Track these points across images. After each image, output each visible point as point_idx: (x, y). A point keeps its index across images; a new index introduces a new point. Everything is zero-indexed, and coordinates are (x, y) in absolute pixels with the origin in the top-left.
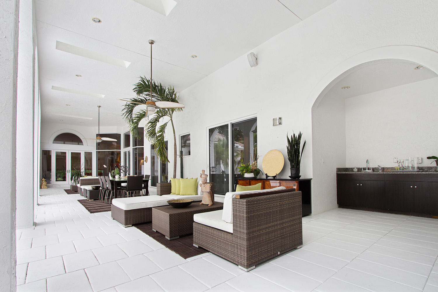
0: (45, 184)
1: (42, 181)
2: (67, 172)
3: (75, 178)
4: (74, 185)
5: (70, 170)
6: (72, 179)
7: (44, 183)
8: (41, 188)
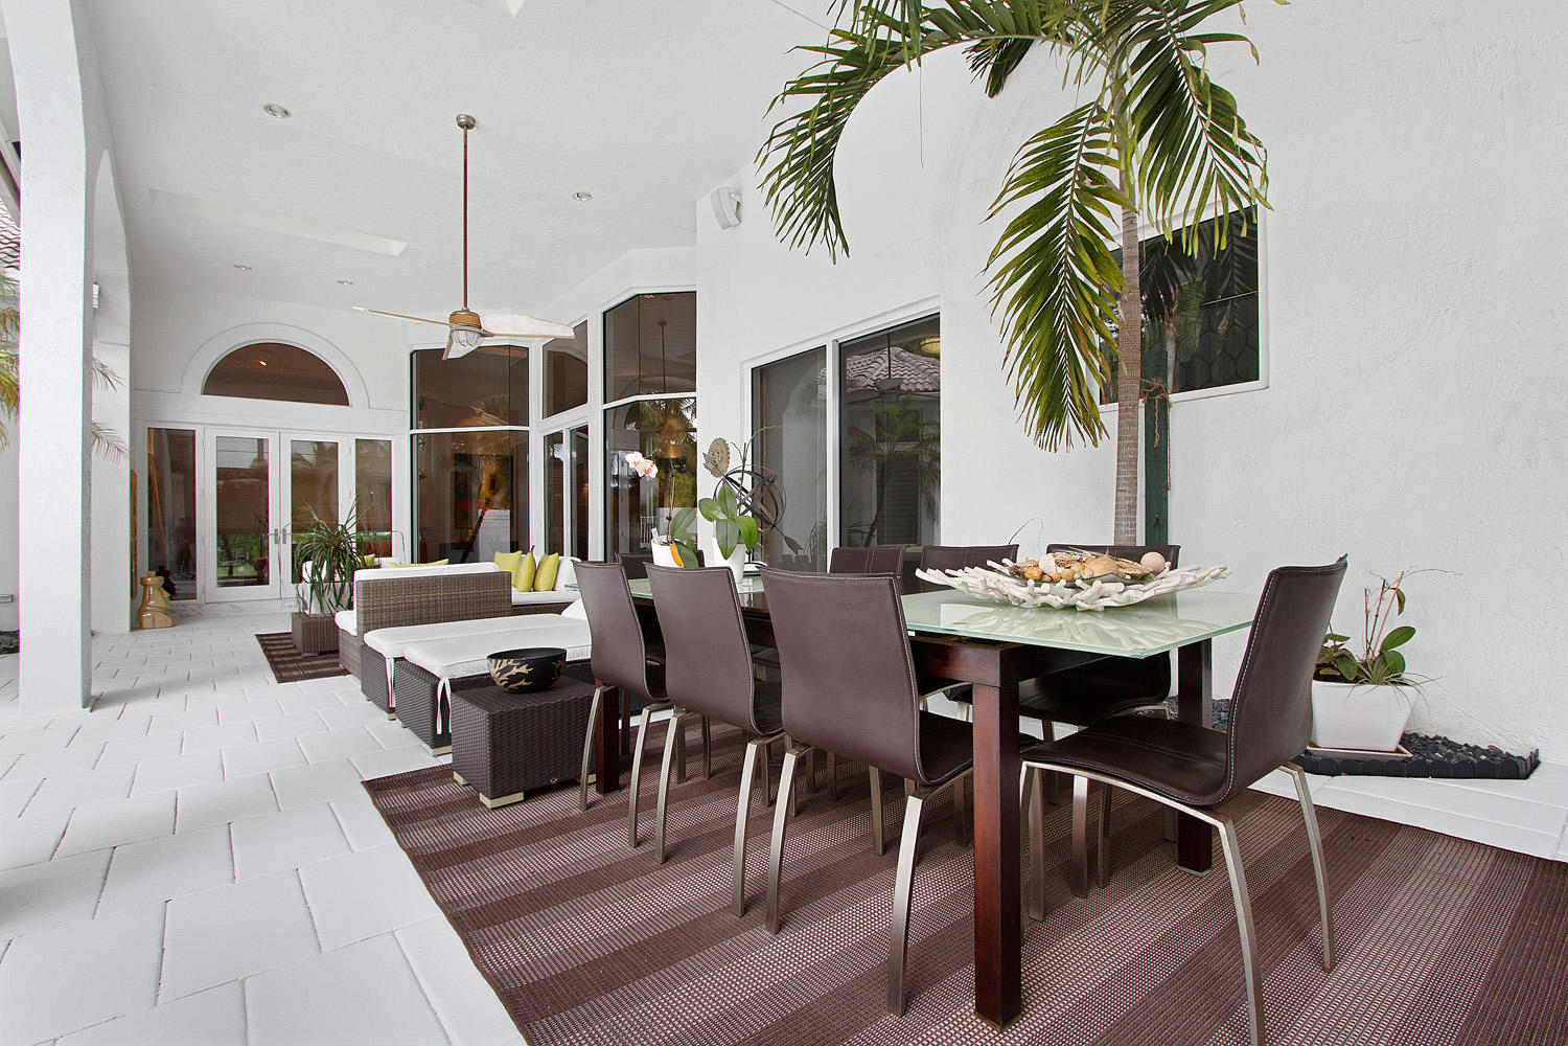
0: (162, 604)
1: (146, 586)
2: (272, 539)
3: (316, 570)
4: (313, 612)
5: (289, 529)
6: (297, 577)
7: (157, 598)
8: (137, 624)
